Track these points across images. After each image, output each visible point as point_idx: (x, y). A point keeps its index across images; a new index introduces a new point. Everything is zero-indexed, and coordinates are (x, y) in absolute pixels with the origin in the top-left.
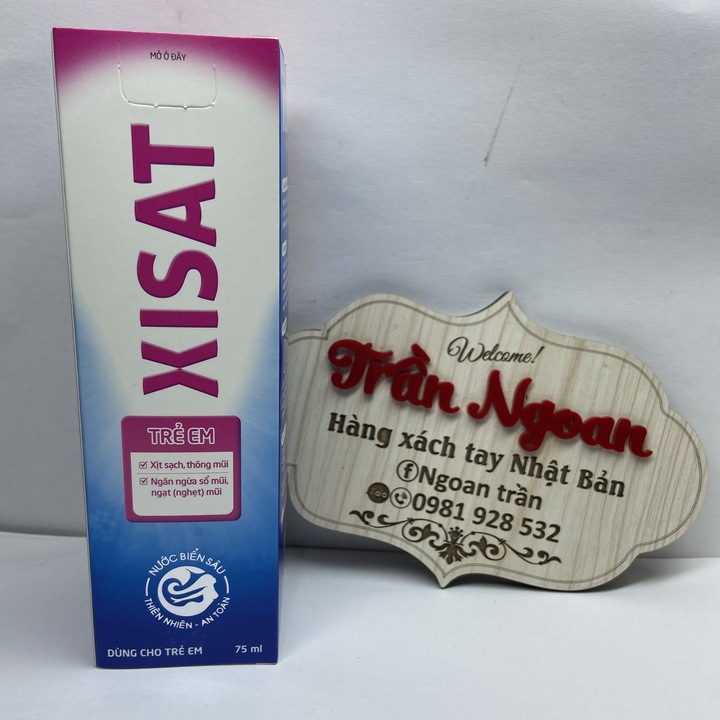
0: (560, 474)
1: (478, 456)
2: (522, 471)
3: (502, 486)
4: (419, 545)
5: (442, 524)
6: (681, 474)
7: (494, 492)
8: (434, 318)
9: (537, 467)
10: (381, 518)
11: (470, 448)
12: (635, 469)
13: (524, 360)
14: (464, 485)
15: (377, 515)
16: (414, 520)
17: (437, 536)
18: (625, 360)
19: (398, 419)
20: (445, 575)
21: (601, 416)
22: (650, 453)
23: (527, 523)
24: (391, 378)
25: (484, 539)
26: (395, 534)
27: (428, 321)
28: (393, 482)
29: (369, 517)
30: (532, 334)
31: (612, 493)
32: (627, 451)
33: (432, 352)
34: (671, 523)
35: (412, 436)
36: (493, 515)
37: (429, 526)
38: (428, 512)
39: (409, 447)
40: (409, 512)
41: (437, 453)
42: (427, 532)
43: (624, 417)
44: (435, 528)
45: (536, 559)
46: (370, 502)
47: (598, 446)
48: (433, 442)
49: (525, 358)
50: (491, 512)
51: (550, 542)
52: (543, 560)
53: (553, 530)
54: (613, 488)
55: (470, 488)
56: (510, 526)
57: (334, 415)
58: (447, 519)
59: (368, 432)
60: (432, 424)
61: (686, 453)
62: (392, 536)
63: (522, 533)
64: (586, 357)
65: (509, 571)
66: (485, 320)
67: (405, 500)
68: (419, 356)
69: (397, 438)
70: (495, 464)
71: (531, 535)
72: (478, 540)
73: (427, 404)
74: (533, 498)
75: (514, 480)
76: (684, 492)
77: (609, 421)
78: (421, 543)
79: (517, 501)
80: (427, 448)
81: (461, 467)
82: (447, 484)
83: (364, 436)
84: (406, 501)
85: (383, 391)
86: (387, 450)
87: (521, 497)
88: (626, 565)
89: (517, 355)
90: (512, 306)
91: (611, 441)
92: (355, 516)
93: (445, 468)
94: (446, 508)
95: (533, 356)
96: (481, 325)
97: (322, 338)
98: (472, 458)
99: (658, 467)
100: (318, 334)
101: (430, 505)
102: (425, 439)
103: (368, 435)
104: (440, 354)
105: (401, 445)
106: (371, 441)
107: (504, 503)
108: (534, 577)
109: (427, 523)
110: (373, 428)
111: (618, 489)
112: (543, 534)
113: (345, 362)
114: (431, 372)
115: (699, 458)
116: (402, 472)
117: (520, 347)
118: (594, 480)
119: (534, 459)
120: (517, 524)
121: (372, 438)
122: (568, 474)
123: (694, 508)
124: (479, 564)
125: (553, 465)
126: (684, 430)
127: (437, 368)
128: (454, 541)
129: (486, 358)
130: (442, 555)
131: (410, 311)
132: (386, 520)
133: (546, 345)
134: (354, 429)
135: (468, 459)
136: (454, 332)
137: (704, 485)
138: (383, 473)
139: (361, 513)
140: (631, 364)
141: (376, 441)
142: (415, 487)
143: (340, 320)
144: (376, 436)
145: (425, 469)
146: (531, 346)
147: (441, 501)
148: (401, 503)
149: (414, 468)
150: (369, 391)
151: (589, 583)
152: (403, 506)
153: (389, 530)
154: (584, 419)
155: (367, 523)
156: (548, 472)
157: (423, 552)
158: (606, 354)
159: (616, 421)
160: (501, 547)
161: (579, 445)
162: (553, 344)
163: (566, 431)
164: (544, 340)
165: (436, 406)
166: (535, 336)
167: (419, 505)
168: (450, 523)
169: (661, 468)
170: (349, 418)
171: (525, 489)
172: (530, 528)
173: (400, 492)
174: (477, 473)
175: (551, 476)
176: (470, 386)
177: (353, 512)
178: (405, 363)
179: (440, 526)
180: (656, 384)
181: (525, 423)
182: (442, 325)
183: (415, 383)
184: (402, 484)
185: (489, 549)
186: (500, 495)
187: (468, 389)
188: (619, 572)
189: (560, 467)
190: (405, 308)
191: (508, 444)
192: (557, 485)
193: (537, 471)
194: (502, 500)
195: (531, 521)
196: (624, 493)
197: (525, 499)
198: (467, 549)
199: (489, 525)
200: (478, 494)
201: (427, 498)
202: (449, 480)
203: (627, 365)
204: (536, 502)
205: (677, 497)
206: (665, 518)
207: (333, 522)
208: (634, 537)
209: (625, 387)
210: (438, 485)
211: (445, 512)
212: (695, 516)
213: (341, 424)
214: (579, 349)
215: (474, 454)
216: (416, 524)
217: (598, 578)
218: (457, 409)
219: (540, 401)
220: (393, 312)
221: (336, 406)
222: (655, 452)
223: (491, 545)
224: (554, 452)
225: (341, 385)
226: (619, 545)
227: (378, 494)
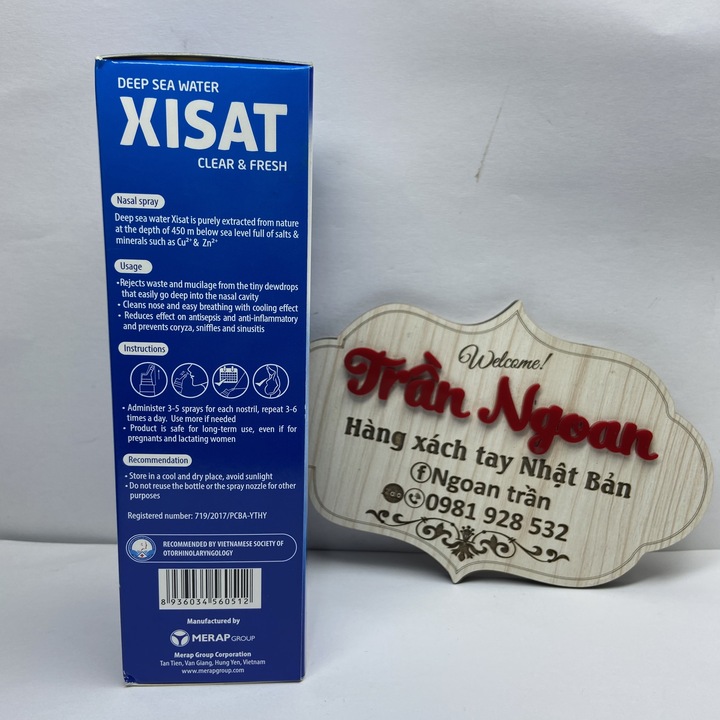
0: (568, 476)
1: (488, 459)
2: (531, 473)
3: (512, 488)
4: (433, 542)
5: (455, 523)
6: (686, 477)
7: (504, 493)
8: (445, 327)
9: (545, 469)
10: (396, 517)
11: (481, 451)
12: (641, 472)
13: (532, 367)
14: (475, 486)
15: (391, 515)
16: (427, 519)
17: (450, 534)
18: (631, 367)
19: (411, 423)
20: (457, 572)
21: (608, 421)
22: (656, 456)
23: (536, 523)
24: (404, 385)
25: (494, 538)
26: (409, 532)
27: (440, 330)
28: (407, 483)
29: (384, 516)
30: (540, 341)
31: (619, 494)
32: (634, 455)
33: (444, 358)
34: (677, 524)
35: (425, 439)
36: (503, 515)
37: (441, 525)
38: (440, 511)
39: (422, 450)
40: (423, 512)
41: (449, 456)
42: (440, 530)
43: (631, 421)
44: (447, 527)
45: (545, 557)
46: (386, 502)
47: (605, 449)
48: (445, 445)
49: (534, 364)
50: (501, 512)
51: (558, 541)
52: (551, 558)
53: (562, 529)
54: (620, 489)
55: (481, 489)
56: (520, 526)
57: (350, 420)
58: (459, 518)
59: (383, 436)
60: (445, 428)
61: (692, 456)
62: (406, 534)
63: (531, 532)
64: (593, 364)
65: (519, 568)
66: (495, 328)
67: (418, 500)
68: (431, 363)
69: (411, 441)
70: (505, 466)
71: (540, 534)
72: (489, 539)
73: (439, 409)
74: (542, 499)
75: (523, 482)
76: (689, 494)
77: (615, 426)
78: (434, 541)
79: (526, 502)
80: (439, 451)
81: (472, 469)
82: (458, 485)
83: (379, 440)
84: (420, 502)
85: (397, 397)
86: (401, 452)
87: (531, 497)
88: (632, 564)
89: (526, 362)
90: (522, 314)
91: (618, 445)
92: (371, 515)
93: (457, 469)
94: (458, 508)
95: (541, 363)
96: (491, 333)
97: (339, 347)
98: (483, 460)
99: (664, 469)
100: (334, 342)
101: (443, 505)
102: (437, 443)
103: (383, 438)
104: (452, 361)
105: (414, 448)
106: (385, 444)
107: (514, 503)
108: (543, 574)
109: (440, 522)
110: (388, 432)
111: (625, 490)
112: (552, 533)
113: (361, 369)
114: (442, 378)
115: (704, 461)
116: (416, 474)
117: (530, 355)
118: (602, 482)
119: (543, 461)
120: (526, 524)
121: (386, 441)
122: (576, 476)
123: (699, 509)
124: (490, 561)
125: (562, 467)
126: (690, 434)
127: (448, 375)
128: (466, 540)
129: (496, 364)
130: (455, 552)
131: (423, 320)
132: (400, 519)
133: (554, 352)
134: (369, 433)
135: (479, 461)
136: (464, 341)
137: (709, 487)
138: (398, 475)
139: (377, 512)
140: (637, 370)
141: (391, 444)
142: (428, 488)
143: (355, 330)
144: (390, 440)
145: (437, 471)
146: (540, 353)
147: (453, 501)
148: (415, 503)
149: (427, 470)
150: (384, 396)
151: (597, 580)
152: (417, 505)
153: (403, 528)
154: (591, 423)
155: (383, 522)
156: (556, 474)
157: (436, 549)
158: (613, 361)
159: (623, 425)
160: (511, 546)
161: (586, 449)
162: (561, 351)
163: (574, 435)
164: (552, 348)
165: (448, 411)
166: (544, 343)
167: (432, 505)
168: (462, 522)
169: (667, 472)
170: (365, 422)
171: (534, 490)
172: (539, 528)
173: (414, 492)
174: (488, 476)
175: (559, 477)
176: (480, 391)
177: (370, 512)
178: (418, 370)
179: (453, 525)
180: (662, 390)
181: (535, 427)
182: (453, 334)
183: (428, 387)
184: (416, 485)
185: (499, 548)
186: (510, 495)
187: (478, 394)
188: (626, 569)
189: (568, 469)
190: (417, 318)
191: (514, 446)
192: (565, 486)
193: (545, 472)
194: (512, 501)
195: (540, 520)
196: (631, 495)
197: (535, 500)
198: (479, 547)
199: (499, 524)
201: (440, 498)
202: (460, 481)
203: (634, 371)
204: (544, 502)
205: (683, 499)
206: (671, 518)
207: (351, 520)
208: (639, 537)
209: (632, 393)
210: (450, 486)
211: (458, 512)
212: (700, 517)
213: (358, 428)
214: (587, 356)
215: (484, 457)
216: (430, 523)
217: (606, 575)
218: (468, 414)
219: (548, 406)
220: (406, 322)
221: (352, 411)
222: (661, 455)
223: (501, 544)
224: (563, 455)
225: (357, 391)
226: (625, 545)
227: (393, 494)
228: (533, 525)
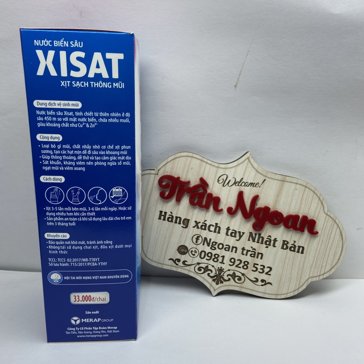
0: (272, 242)
1: (232, 233)
2: (254, 241)
3: (244, 248)
4: (203, 275)
5: (214, 266)
6: (332, 244)
7: (239, 251)
8: (211, 165)
9: (261, 238)
10: (184, 262)
11: (228, 229)
12: (310, 241)
13: (255, 186)
14: (225, 247)
15: (182, 261)
16: (200, 263)
17: (212, 271)
18: (306, 187)
19: (193, 214)
20: (215, 290)
21: (293, 214)
22: (318, 233)
23: (256, 266)
24: (189, 194)
25: (234, 273)
26: (191, 270)
27: (208, 166)
28: (190, 245)
29: (178, 261)
30: (260, 173)
31: (298, 252)
32: (306, 232)
33: (210, 181)
34: (327, 267)
35: (200, 222)
36: (239, 262)
37: (207, 266)
38: (207, 259)
39: (198, 228)
40: (198, 259)
41: (212, 231)
42: (206, 269)
43: (305, 215)
44: (210, 267)
45: (260, 283)
46: (179, 254)
47: (292, 229)
48: (210, 226)
49: (256, 185)
50: (238, 260)
51: (266, 275)
52: (263, 284)
53: (269, 269)
54: (299, 249)
55: (228, 248)
56: (247, 267)
57: (161, 212)
58: (216, 263)
59: (178, 220)
60: (210, 217)
61: (336, 233)
62: (189, 271)
63: (253, 270)
64: (287, 185)
65: (246, 288)
66: (237, 166)
67: (195, 254)
68: (203, 184)
69: (192, 224)
70: (240, 237)
71: (257, 272)
72: (231, 274)
73: (207, 207)
74: (259, 253)
75: (249, 245)
76: (334, 252)
77: (297, 217)
78: (203, 274)
79: (251, 255)
80: (207, 229)
81: (223, 238)
82: (216, 246)
83: (176, 222)
84: (196, 254)
85: (185, 201)
86: (187, 229)
87: (253, 253)
88: (304, 287)
89: (252, 183)
90: (250, 159)
91: (298, 227)
92: (171, 261)
93: (216, 238)
94: (216, 258)
95: (260, 184)
96: (234, 168)
97: (155, 174)
98: (229, 234)
99: (321, 239)
100: (153, 172)
101: (208, 256)
102: (206, 224)
103: (178, 222)
104: (214, 183)
105: (194, 227)
106: (179, 225)
107: (245, 256)
108: (259, 292)
109: (206, 265)
110: (180, 218)
111: (301, 250)
112: (263, 271)
113: (166, 186)
114: (209, 191)
115: (342, 235)
116: (194, 240)
117: (254, 180)
118: (289, 245)
119: (260, 234)
120: (250, 266)
121: (180, 223)
122: (277, 242)
123: (339, 260)
124: (232, 285)
125: (269, 238)
126: (335, 221)
127: (212, 190)
128: (220, 274)
129: (237, 185)
130: (214, 280)
131: (199, 161)
132: (186, 263)
133: (267, 179)
134: (171, 219)
135: (227, 234)
136: (221, 172)
137: (344, 249)
138: (185, 240)
139: (174, 260)
140: (309, 188)
141: (182, 225)
142: (201, 248)
143: (164, 165)
144: (182, 223)
145: (206, 239)
146: (259, 179)
147: (213, 254)
148: (194, 255)
149: (200, 238)
150: (179, 200)
151: (286, 295)
152: (195, 256)
153: (188, 268)
154: (285, 215)
155: (177, 264)
156: (266, 241)
157: (205, 279)
158: (297, 183)
159: (301, 216)
160: (242, 277)
161: (282, 228)
162: (270, 178)
163: (276, 221)
164: (266, 176)
165: (211, 208)
166: (261, 174)
167: (202, 256)
168: (218, 265)
169: (323, 241)
170: (169, 213)
171: (255, 249)
172: (257, 269)
173: (193, 250)
174: (231, 241)
175: (268, 243)
176: (228, 198)
177: (170, 259)
178: (196, 187)
180: (321, 199)
181: (255, 217)
182: (215, 168)
183: (201, 196)
184: (195, 246)
185: (236, 278)
186: (243, 252)
187: (227, 200)
188: (301, 290)
189: (272, 239)
190: (196, 160)
191: (247, 227)
192: (271, 247)
193: (261, 240)
194: (244, 254)
195: (258, 265)
196: (304, 252)
197: (255, 254)
198: (226, 278)
199: (237, 266)
200: (232, 251)
201: (207, 253)
202: (217, 244)
203: (307, 189)
204: (260, 255)
205: (330, 254)
206: (324, 265)
207: (161, 264)
208: (308, 274)
209: (306, 200)
210: (212, 246)
211: (216, 260)
212: (339, 264)
213: (165, 216)
214: (283, 181)
215: (230, 232)
216: (201, 265)
217: (290, 293)
218: (222, 210)
219: (263, 207)
220: (190, 162)
221: (162, 207)
222: (320, 232)
223: (238, 276)
224: (270, 231)
225: (164, 197)
226: (301, 277)
227: (182, 250)
228: (254, 267)
